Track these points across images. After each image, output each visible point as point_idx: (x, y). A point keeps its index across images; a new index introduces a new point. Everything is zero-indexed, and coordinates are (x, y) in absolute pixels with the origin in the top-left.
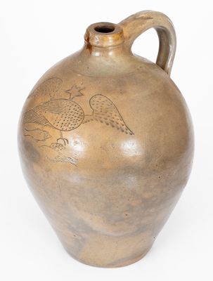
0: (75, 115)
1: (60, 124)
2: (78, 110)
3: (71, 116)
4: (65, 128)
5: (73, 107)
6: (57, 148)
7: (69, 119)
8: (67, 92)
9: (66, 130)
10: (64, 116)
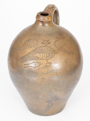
0: (51, 51)
1: (45, 58)
2: (51, 49)
3: (49, 53)
4: (48, 58)
5: (48, 48)
6: (46, 68)
7: (49, 54)
8: (42, 43)
9: (49, 59)
10: (46, 53)
